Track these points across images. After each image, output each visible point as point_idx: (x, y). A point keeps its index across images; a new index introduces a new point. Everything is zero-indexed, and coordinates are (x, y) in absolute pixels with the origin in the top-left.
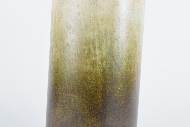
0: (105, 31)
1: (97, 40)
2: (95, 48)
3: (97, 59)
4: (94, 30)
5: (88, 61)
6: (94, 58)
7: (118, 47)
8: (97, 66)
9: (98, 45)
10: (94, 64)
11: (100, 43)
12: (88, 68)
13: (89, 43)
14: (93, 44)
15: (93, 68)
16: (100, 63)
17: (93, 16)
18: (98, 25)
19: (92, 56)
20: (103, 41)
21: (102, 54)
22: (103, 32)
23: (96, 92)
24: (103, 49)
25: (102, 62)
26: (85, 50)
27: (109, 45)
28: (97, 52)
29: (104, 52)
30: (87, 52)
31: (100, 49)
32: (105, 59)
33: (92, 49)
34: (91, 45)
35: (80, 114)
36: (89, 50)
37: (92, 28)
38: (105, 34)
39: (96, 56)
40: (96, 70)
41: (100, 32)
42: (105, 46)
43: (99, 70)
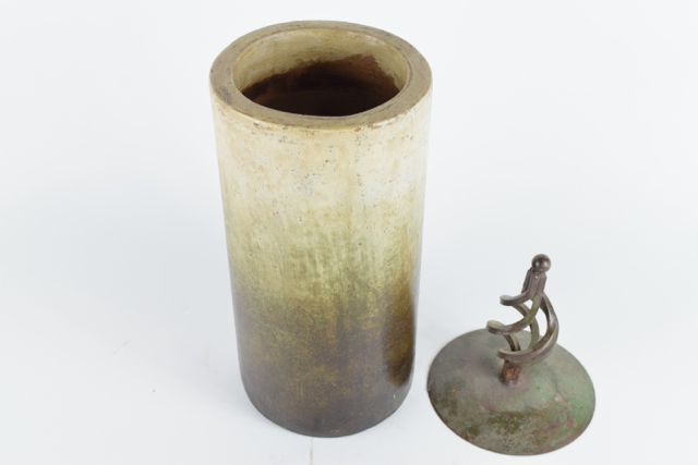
0: (334, 234)
1: (317, 251)
2: (314, 263)
3: (322, 280)
4: (309, 234)
5: (303, 283)
6: (314, 280)
7: (364, 257)
8: (322, 292)
9: (322, 258)
10: (315, 289)
11: (324, 256)
12: (304, 294)
13: (302, 256)
14: (311, 256)
15: (315, 294)
16: (327, 287)
17: (304, 210)
18: (317, 225)
19: (311, 276)
20: (330, 251)
21: (331, 272)
22: (330, 238)
23: (325, 330)
24: (331, 263)
25: (332, 284)
26: (294, 265)
27: (344, 256)
28: (321, 269)
29: (335, 269)
30: (298, 268)
31: (325, 264)
32: (338, 279)
33: (308, 265)
34: (306, 258)
35: (296, 359)
36: (304, 268)
37: (305, 230)
38: (334, 240)
39: (318, 275)
40: (321, 299)
41: (323, 237)
42: (336, 259)
43: (326, 297)
